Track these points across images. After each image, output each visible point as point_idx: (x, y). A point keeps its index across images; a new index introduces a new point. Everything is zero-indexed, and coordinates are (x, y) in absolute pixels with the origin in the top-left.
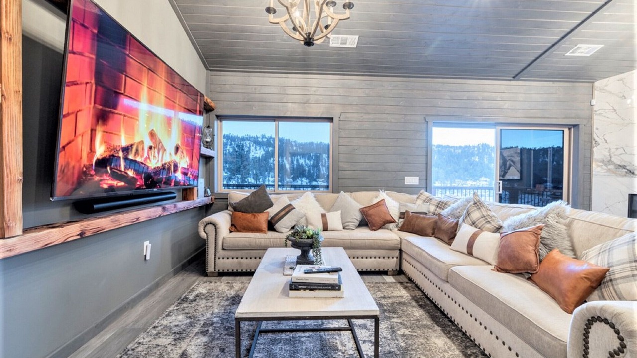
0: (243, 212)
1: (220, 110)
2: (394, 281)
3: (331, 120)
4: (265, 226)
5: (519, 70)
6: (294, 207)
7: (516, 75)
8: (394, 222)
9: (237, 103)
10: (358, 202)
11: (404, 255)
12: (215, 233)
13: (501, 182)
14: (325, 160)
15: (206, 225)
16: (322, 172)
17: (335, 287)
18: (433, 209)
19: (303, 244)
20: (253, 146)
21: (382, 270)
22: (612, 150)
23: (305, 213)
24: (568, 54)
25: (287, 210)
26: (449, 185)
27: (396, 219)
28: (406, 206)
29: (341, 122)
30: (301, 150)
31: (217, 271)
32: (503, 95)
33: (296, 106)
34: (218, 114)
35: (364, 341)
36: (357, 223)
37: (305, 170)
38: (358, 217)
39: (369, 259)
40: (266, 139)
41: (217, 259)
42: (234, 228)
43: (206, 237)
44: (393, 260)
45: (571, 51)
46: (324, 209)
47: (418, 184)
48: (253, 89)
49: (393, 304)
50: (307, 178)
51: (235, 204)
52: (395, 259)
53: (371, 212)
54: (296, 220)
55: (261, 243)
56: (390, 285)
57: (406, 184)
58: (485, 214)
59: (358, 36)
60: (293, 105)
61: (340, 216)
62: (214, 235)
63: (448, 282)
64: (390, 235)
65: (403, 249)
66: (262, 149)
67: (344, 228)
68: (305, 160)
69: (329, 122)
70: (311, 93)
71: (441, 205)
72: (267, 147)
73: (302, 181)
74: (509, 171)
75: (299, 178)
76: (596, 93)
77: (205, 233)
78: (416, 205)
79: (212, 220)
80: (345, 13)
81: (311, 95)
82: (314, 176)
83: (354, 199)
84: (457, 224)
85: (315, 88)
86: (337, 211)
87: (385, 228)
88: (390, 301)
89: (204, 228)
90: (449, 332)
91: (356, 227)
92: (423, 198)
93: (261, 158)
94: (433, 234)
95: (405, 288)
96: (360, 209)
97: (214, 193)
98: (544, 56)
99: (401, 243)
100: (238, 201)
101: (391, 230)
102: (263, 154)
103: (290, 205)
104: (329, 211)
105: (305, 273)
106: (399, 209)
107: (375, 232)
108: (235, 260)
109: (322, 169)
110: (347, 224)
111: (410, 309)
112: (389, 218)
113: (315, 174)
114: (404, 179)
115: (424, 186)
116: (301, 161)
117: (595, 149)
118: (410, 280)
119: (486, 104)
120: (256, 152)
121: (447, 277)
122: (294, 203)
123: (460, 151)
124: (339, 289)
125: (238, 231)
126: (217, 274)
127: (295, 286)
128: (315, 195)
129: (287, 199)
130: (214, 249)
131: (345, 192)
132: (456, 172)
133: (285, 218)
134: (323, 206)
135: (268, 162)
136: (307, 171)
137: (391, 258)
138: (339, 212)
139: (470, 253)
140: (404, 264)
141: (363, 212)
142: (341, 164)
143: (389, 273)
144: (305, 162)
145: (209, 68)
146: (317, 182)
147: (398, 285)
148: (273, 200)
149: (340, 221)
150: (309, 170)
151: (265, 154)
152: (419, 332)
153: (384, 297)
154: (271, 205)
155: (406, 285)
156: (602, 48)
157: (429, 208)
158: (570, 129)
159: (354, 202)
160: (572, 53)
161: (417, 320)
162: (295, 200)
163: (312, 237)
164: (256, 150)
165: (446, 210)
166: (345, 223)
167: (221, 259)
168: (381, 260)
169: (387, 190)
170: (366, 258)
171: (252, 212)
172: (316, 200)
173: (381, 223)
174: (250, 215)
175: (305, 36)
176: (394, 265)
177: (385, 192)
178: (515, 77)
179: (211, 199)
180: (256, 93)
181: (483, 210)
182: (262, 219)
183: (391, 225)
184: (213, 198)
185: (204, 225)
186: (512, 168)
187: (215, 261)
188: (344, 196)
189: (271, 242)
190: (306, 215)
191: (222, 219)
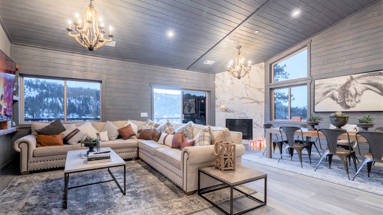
0: (45, 135)
1: (22, 71)
2: (135, 162)
3: (101, 82)
4: (61, 142)
5: (188, 66)
6: (80, 130)
7: (188, 68)
8: (135, 135)
9: (36, 67)
10: (117, 126)
11: (140, 150)
12: (27, 148)
13: (183, 115)
14: (92, 101)
15: (21, 143)
16: (90, 109)
17: (108, 158)
18: (153, 127)
19: (91, 144)
20: (27, 87)
21: (129, 158)
22: (221, 102)
23: (87, 133)
24: (204, 63)
25: (75, 132)
26: (171, 117)
27: (136, 133)
28: (141, 127)
29: (106, 83)
30: (72, 93)
31: (29, 170)
32: (184, 76)
33: (78, 72)
34: (21, 73)
35: (120, 183)
36: (117, 137)
37: (76, 108)
38: (117, 133)
39: (123, 153)
40: (40, 83)
41: (29, 163)
42: (39, 145)
43: (20, 151)
44: (135, 152)
45: (205, 62)
46: (98, 131)
47: (147, 116)
48: (49, 60)
49: (134, 170)
50: (78, 113)
51: (39, 130)
52: (136, 152)
53: (123, 131)
54: (81, 137)
55: (60, 151)
56: (133, 164)
57: (141, 116)
58: (170, 128)
59: (115, 42)
60: (77, 72)
61: (107, 134)
62: (27, 149)
63: (155, 156)
64: (133, 141)
65: (139, 147)
66: (36, 91)
67: (109, 140)
68: (76, 100)
69: (99, 83)
70: (88, 66)
71: (157, 126)
72: (41, 89)
73: (73, 116)
74: (191, 109)
75: (71, 114)
76: (216, 78)
77: (20, 148)
78: (146, 126)
79: (25, 140)
80: (110, 39)
81: (88, 67)
82: (83, 112)
83: (115, 125)
84: (161, 133)
85: (90, 64)
86: (105, 131)
87: (131, 139)
88: (133, 169)
89: (19, 145)
90: (155, 174)
91: (116, 139)
92: (149, 123)
93: (35, 98)
94: (152, 139)
95: (140, 164)
96: (118, 130)
97: (18, 124)
98: (196, 62)
99: (138, 144)
100: (40, 129)
101: (134, 139)
102: (37, 95)
103: (77, 129)
104: (101, 131)
105: (94, 154)
106: (138, 128)
107: (126, 140)
108: (42, 162)
109: (89, 107)
110: (111, 138)
111: (141, 170)
112: (133, 133)
113: (84, 111)
114: (140, 114)
115: (150, 117)
116: (73, 101)
117: (216, 101)
118: (142, 161)
119: (177, 80)
120: (30, 93)
121: (155, 154)
122: (79, 128)
123: (176, 97)
124: (110, 158)
125: (43, 146)
126: (29, 173)
127: (90, 159)
128: (92, 123)
129: (75, 126)
130: (27, 157)
131: (109, 121)
132: (175, 109)
133: (74, 137)
134: (97, 129)
135: (43, 100)
136: (77, 108)
137: (133, 152)
138: (107, 132)
139: (164, 144)
140: (140, 153)
141: (119, 131)
142: (107, 106)
143: (133, 159)
144: (76, 102)
145: (14, 43)
146: (86, 116)
147: (137, 163)
148: (65, 127)
149: (107, 136)
150: (79, 108)
151: (39, 94)
152: (143, 176)
153: (130, 168)
154: (65, 130)
155: (140, 162)
156: (214, 63)
157: (151, 128)
158: (208, 92)
159: (115, 126)
160: (206, 62)
161: (144, 173)
162: (80, 126)
163: (95, 141)
164: (30, 91)
165: (158, 128)
166: (110, 137)
167: (32, 163)
168: (129, 153)
169: (132, 120)
170: (122, 153)
171: (51, 134)
172: (93, 126)
173: (129, 136)
174: (51, 136)
175: (89, 46)
176: (135, 155)
177: (131, 121)
178: (188, 69)
179: (17, 128)
180: (50, 62)
181: (170, 126)
182: (59, 138)
183: (134, 137)
184: (18, 127)
185: (19, 144)
186: (192, 108)
187: (27, 165)
188: (109, 123)
189: (66, 150)
190: (87, 134)
191: (31, 139)
